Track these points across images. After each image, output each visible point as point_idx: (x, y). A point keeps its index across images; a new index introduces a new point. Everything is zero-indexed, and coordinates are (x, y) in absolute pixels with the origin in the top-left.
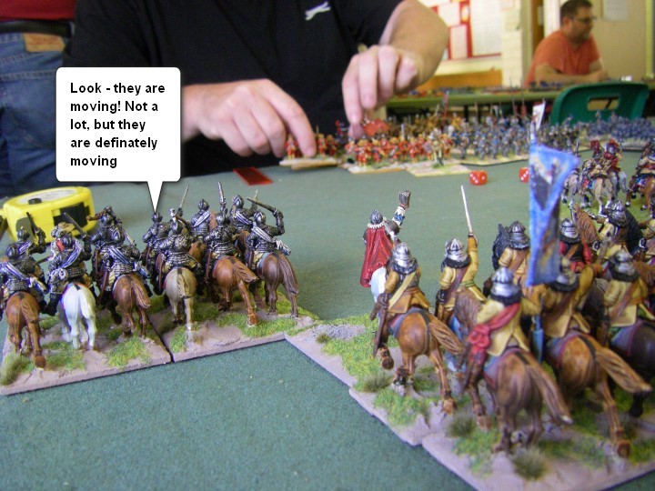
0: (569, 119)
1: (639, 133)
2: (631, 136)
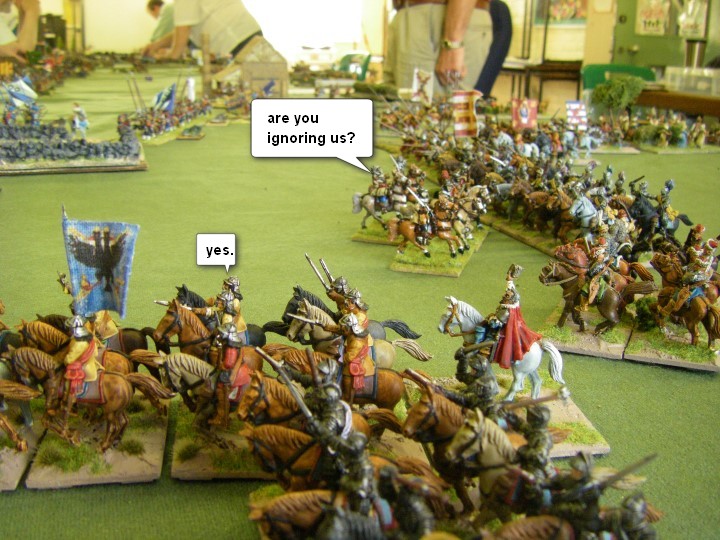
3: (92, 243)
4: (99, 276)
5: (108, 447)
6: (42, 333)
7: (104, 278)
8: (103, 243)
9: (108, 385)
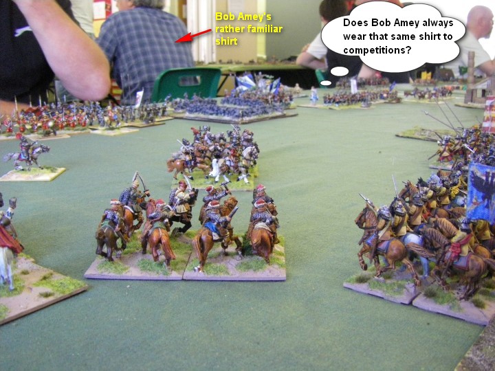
0: (169, 97)
1: (201, 110)
2: (196, 111)
3: (484, 178)
4: (484, 198)
5: (463, 298)
6: (445, 225)
7: (486, 200)
8: (490, 179)
9: (472, 260)
